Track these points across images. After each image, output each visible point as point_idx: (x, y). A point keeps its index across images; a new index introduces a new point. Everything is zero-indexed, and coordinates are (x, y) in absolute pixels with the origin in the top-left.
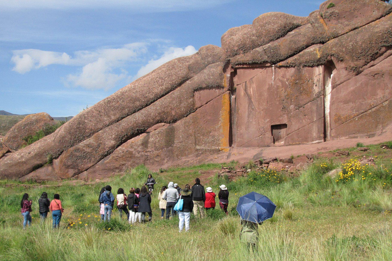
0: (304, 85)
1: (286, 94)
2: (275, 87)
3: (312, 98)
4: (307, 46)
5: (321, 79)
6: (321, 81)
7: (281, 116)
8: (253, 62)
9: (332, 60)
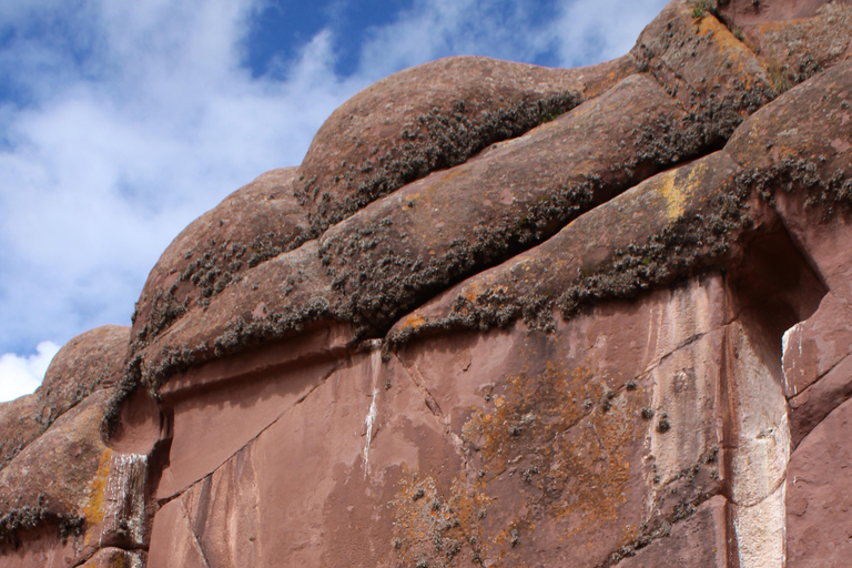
0: (574, 436)
1: (444, 519)
2: (379, 478)
3: (632, 529)
4: (605, 189)
5: (700, 371)
6: (700, 384)
8: (247, 330)
9: (778, 219)
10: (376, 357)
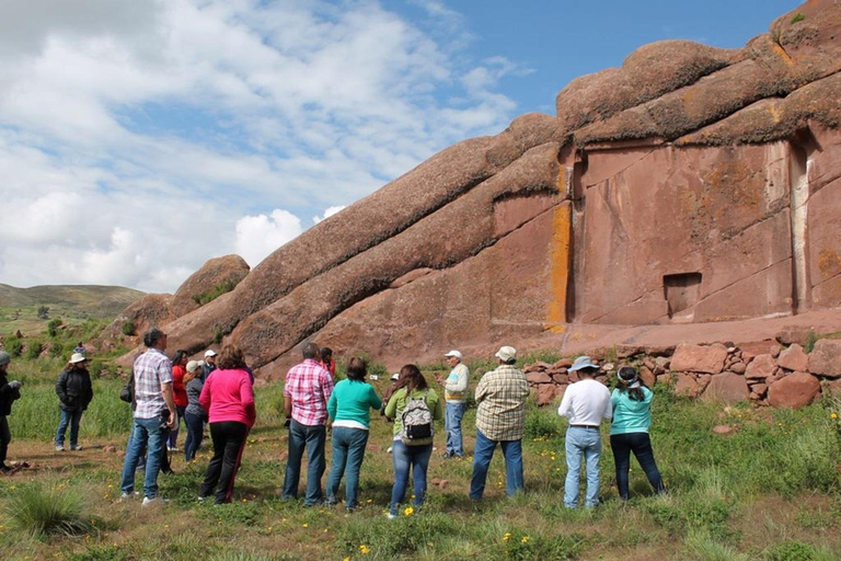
0: (742, 184)
1: (700, 204)
2: (675, 189)
3: (762, 214)
4: (747, 103)
5: (783, 170)
6: (783, 173)
7: (688, 254)
8: (625, 134)
9: (808, 127)
10: (669, 148)
